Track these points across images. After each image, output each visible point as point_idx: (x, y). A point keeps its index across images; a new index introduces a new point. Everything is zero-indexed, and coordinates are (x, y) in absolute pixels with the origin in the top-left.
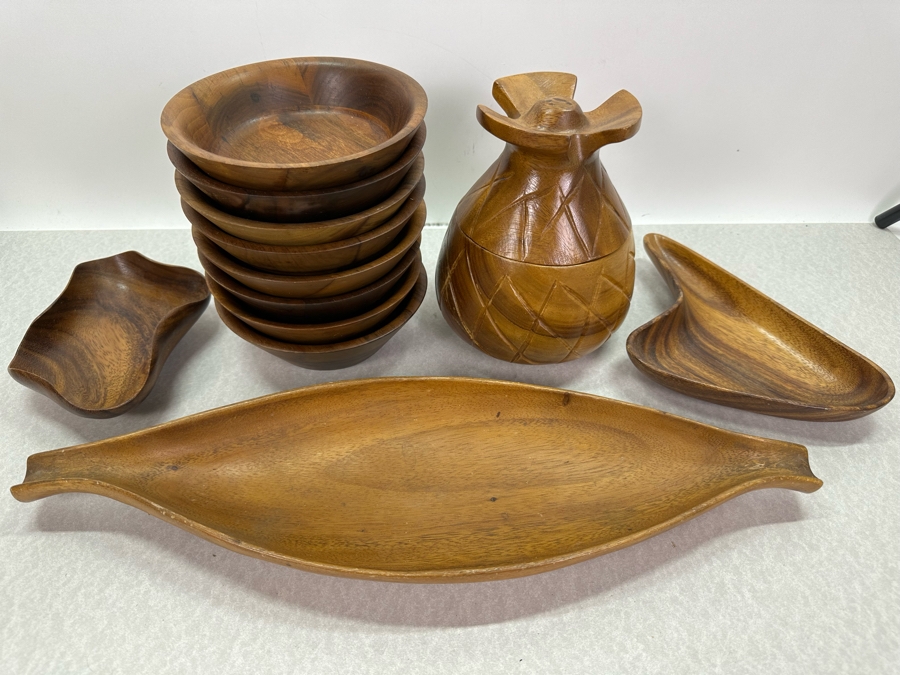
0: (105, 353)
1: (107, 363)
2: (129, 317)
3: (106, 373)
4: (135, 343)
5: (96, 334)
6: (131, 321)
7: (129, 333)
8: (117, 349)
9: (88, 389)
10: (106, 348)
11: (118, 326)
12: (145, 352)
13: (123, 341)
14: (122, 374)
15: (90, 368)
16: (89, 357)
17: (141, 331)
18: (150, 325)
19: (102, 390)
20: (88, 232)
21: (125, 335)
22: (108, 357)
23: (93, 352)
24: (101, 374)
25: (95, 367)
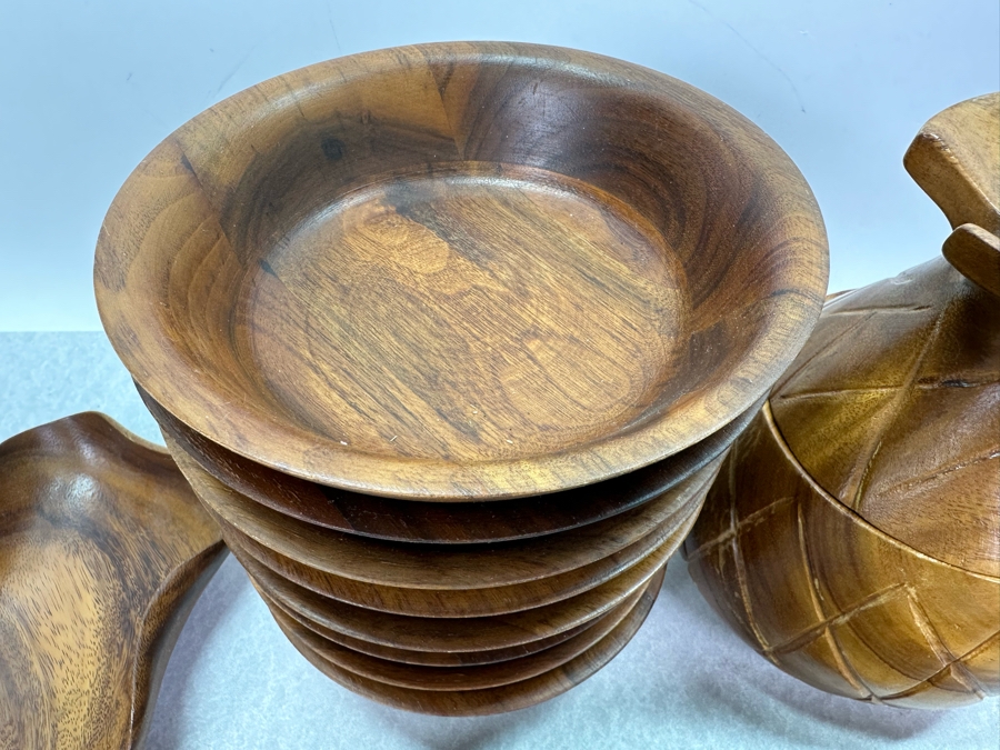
0: (56, 629)
1: (58, 655)
2: (100, 537)
3: (57, 684)
4: (111, 601)
5: (38, 583)
6: (103, 547)
7: (99, 577)
8: (78, 618)
9: (21, 727)
10: (58, 617)
11: (79, 562)
12: (128, 629)
13: (89, 598)
14: (86, 687)
15: (25, 669)
16: (26, 640)
17: (121, 575)
18: (137, 558)
19: (48, 731)
20: (29, 336)
21: (93, 583)
22: (60, 639)
23: (33, 628)
24: (47, 683)
25: (37, 667)
